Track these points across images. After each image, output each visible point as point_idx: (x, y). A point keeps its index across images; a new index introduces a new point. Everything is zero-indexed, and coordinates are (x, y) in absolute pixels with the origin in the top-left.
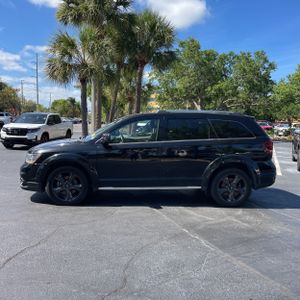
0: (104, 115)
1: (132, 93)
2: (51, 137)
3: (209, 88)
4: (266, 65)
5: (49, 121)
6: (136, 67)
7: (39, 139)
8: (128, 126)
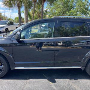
0: (29, 19)
1: (40, 14)
2: (9, 30)
3: (67, 12)
4: (88, 4)
5: (8, 24)
6: (41, 2)
7: (4, 31)
8: (38, 25)
